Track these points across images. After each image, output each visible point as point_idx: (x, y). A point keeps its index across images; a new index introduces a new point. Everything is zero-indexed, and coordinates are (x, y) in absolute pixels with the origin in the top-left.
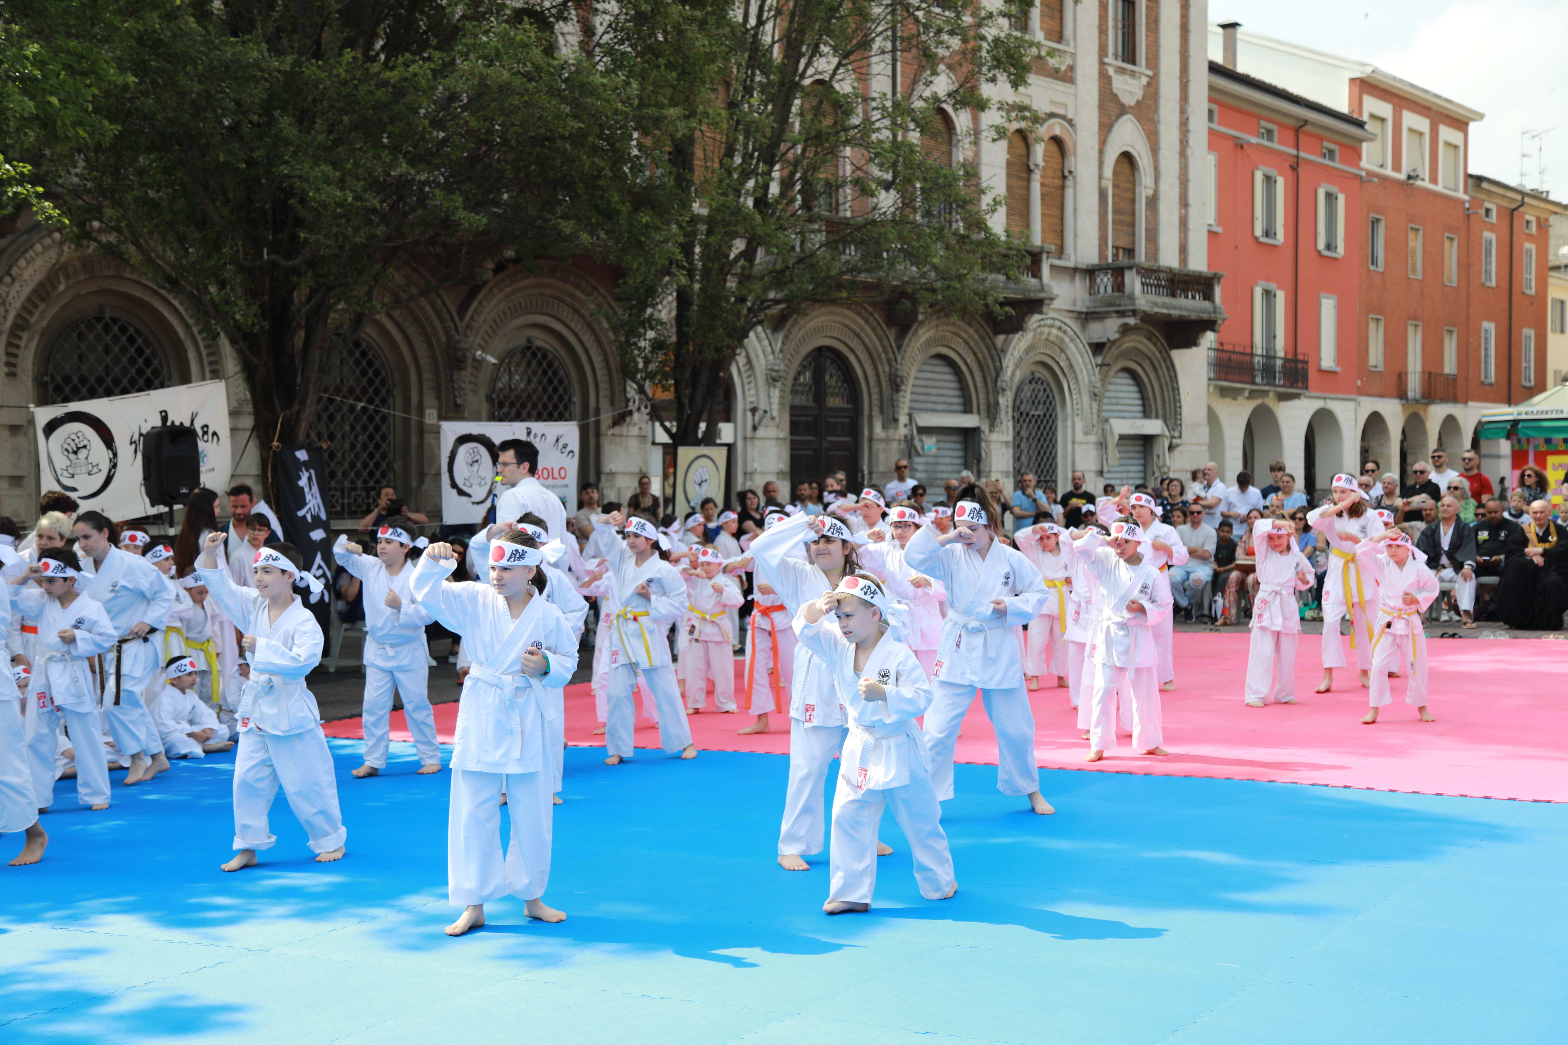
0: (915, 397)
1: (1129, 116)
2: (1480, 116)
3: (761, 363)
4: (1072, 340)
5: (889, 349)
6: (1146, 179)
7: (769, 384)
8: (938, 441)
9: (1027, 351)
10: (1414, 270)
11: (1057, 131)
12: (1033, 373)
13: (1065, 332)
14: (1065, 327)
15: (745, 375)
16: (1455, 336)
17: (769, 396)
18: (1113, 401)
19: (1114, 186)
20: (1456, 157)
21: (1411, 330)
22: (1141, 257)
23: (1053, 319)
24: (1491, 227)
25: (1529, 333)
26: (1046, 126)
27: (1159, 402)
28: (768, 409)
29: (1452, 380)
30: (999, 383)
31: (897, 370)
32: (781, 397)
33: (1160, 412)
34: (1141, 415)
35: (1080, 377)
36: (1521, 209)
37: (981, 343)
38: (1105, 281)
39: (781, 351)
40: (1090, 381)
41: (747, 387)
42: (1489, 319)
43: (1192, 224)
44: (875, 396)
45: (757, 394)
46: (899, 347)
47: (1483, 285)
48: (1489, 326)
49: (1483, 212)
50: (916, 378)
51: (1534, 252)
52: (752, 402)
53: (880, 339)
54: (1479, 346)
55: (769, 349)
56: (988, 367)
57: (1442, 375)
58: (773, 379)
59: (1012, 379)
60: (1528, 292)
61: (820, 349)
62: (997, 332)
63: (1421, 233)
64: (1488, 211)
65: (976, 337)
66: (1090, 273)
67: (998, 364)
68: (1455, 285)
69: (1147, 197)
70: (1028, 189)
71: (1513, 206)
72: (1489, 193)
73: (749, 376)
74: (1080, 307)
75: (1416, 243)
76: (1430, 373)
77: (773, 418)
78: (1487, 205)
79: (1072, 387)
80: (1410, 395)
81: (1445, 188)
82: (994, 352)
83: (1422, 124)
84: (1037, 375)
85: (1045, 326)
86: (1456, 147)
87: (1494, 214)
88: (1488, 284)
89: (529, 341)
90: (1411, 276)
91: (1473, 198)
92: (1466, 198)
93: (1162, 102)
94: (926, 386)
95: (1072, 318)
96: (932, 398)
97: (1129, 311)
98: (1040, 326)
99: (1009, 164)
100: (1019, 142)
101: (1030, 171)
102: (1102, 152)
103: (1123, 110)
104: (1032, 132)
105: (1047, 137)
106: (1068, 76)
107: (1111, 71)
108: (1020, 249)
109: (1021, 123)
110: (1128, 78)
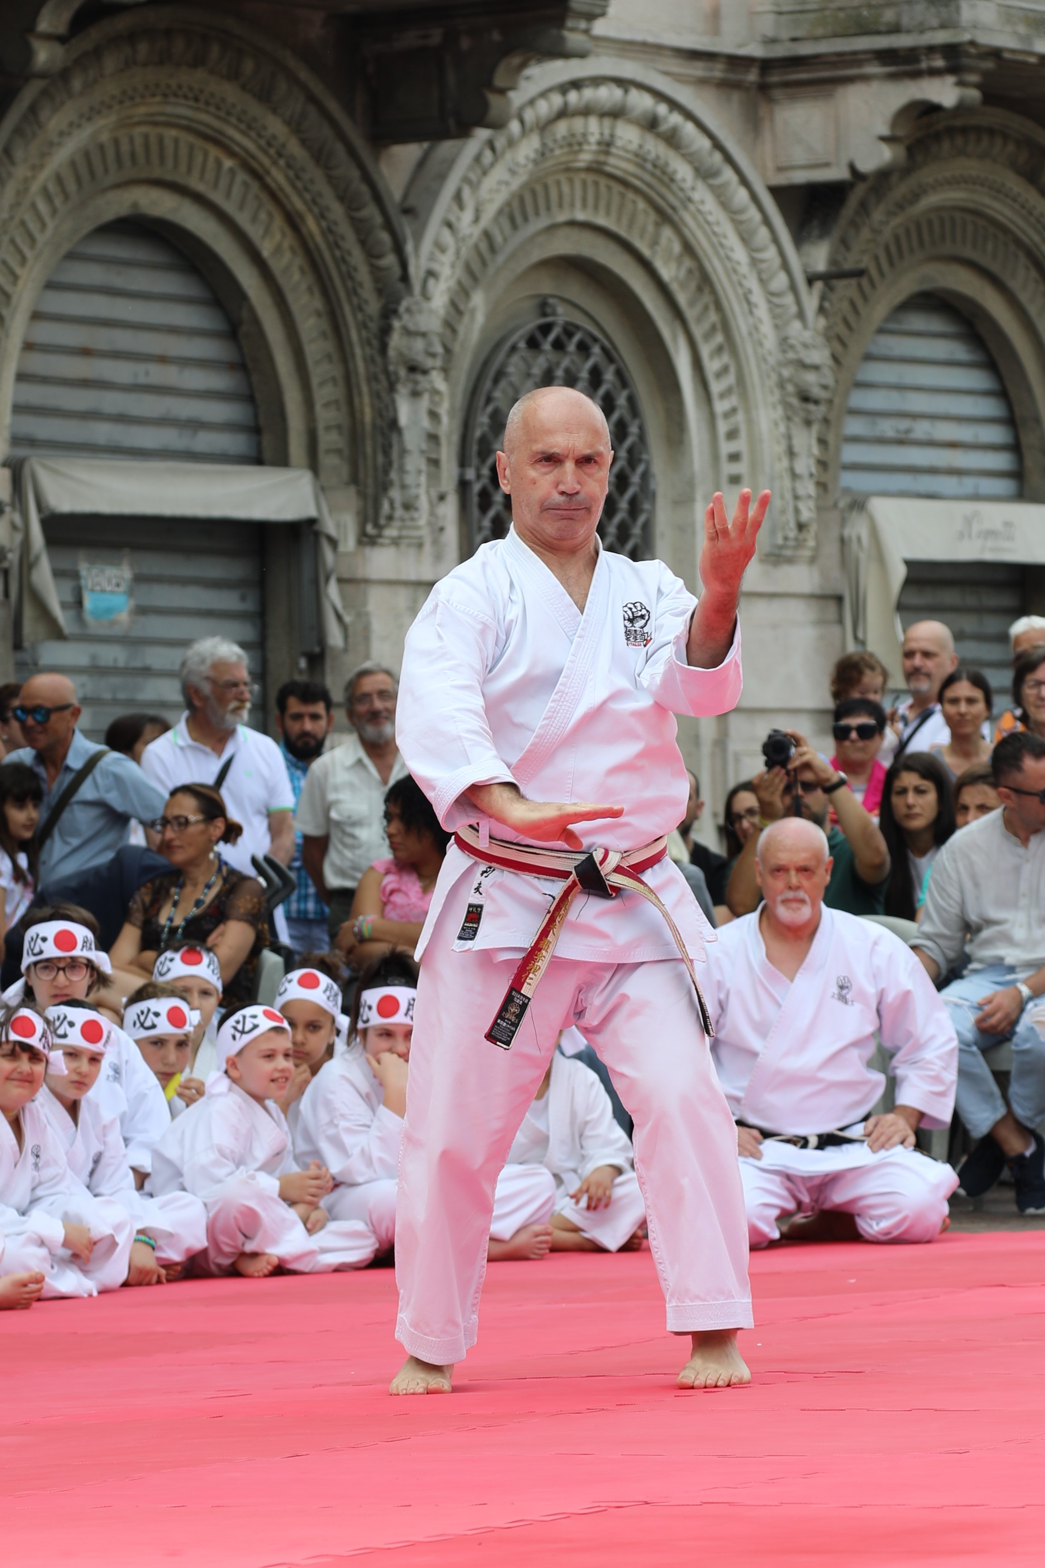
0: (36, 395)
4: (704, 174)
8: (139, 579)
9: (515, 212)
12: (543, 307)
13: (672, 139)
14: (673, 119)
18: (888, 428)
30: (396, 341)
34: (1004, 484)
35: (741, 324)
37: (314, 174)
40: (784, 343)
50: (36, 316)
56: (349, 275)
59: (450, 326)
62: (383, 132)
65: (294, 147)
67: (390, 260)
74: (737, 37)
79: (711, 366)
82: (371, 211)
84: (563, 315)
85: (586, 111)
94: (86, 352)
95: (702, 82)
96: (111, 402)
97: (931, 49)
98: (563, 113)
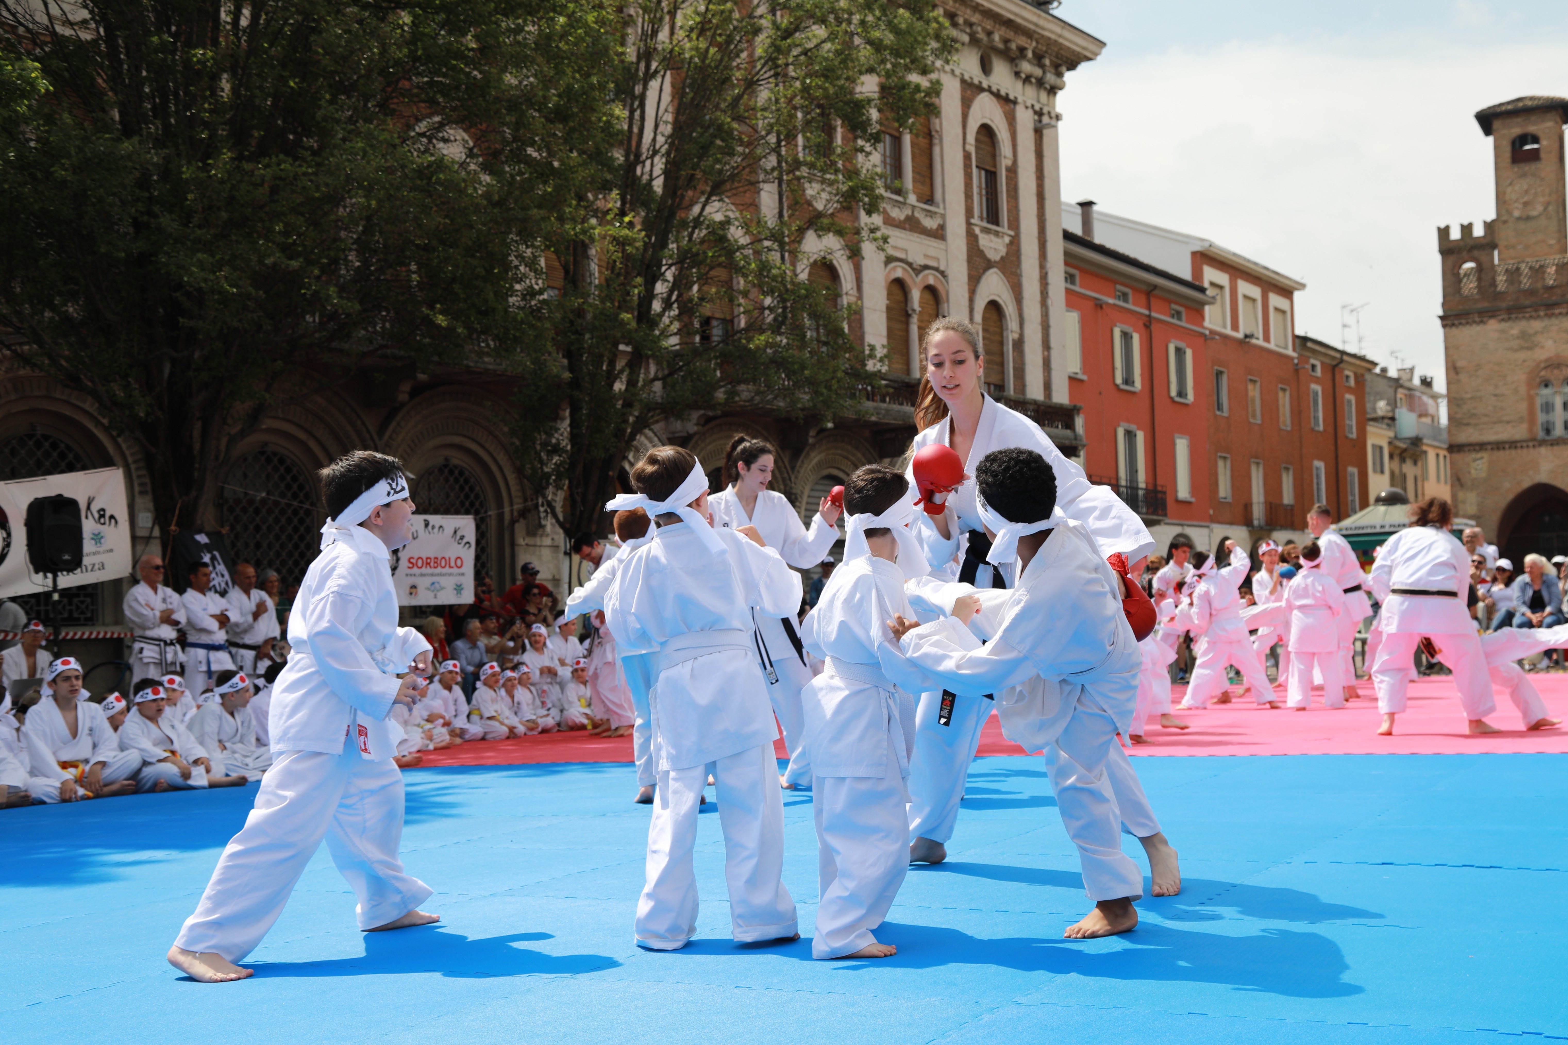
1: (994, 270)
2: (1302, 286)
6: (1012, 324)
10: (1254, 416)
11: (931, 281)
16: (1291, 473)
19: (984, 330)
20: (1285, 320)
21: (1254, 469)
22: (1011, 390)
24: (1317, 380)
25: (1353, 470)
26: (921, 276)
29: (1290, 510)
31: (791, 488)
36: (1342, 366)
42: (1320, 459)
43: (1054, 365)
46: (793, 468)
47: (1312, 430)
48: (1319, 464)
49: (1309, 367)
50: (809, 496)
51: (1353, 402)
54: (1312, 482)
57: (1281, 505)
60: (1351, 436)
63: (1258, 385)
64: (1313, 367)
68: (1289, 428)
69: (1013, 340)
70: (906, 330)
71: (1334, 363)
72: (1314, 351)
75: (1254, 392)
76: (1271, 504)
78: (1313, 361)
80: (1256, 523)
81: (1277, 346)
83: (1255, 291)
86: (1284, 312)
87: (1319, 369)
88: (1317, 428)
89: (446, 459)
90: (1252, 421)
91: (1301, 356)
92: (1295, 355)
93: (1024, 258)
99: (889, 309)
100: (896, 290)
101: (908, 316)
102: (971, 300)
103: (989, 264)
104: (908, 281)
105: (922, 286)
106: (939, 234)
107: (977, 230)
108: (903, 382)
109: (899, 273)
110: (992, 237)
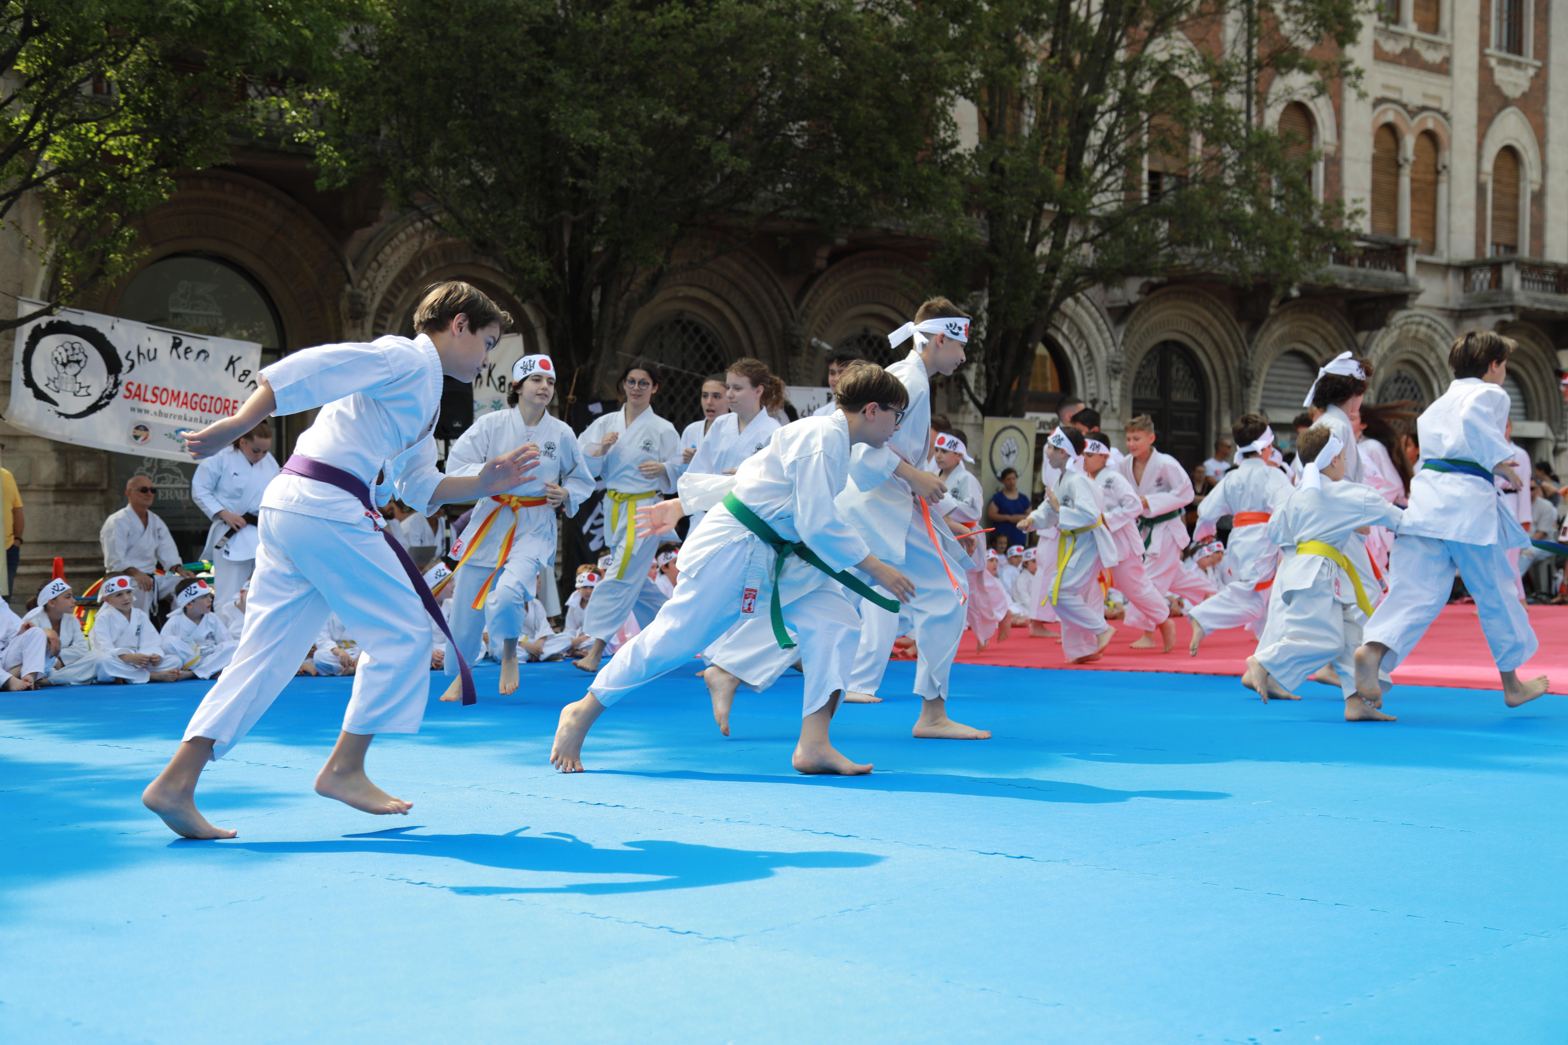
0: (1267, 393)
1: (1512, 109)
3: (1102, 356)
4: (1443, 338)
5: (1239, 344)
6: (1531, 173)
7: (1110, 377)
9: (1392, 348)
11: (1430, 125)
12: (1399, 372)
13: (1435, 330)
14: (1434, 325)
15: (1085, 367)
17: (1110, 388)
19: (1492, 182)
22: (1525, 251)
23: (1423, 316)
26: (1417, 119)
27: (1544, 405)
28: (1109, 401)
31: (1247, 364)
32: (1123, 390)
33: (1545, 415)
34: (1522, 417)
37: (1340, 339)
38: (1483, 277)
39: (1123, 343)
41: (1087, 379)
44: (1224, 391)
45: (1098, 386)
46: (1250, 342)
50: (1268, 374)
52: (1092, 394)
53: (1229, 334)
55: (1110, 341)
58: (1114, 371)
61: (1165, 344)
62: (1358, 329)
65: (1335, 333)
66: (1465, 269)
69: (1532, 192)
70: (1396, 184)
73: (1090, 368)
74: (1453, 304)
77: (1113, 410)
84: (1404, 374)
85: (1412, 323)
89: (866, 330)
93: (1548, 96)
94: (1280, 383)
95: (1443, 316)
96: (1286, 395)
97: (1506, 307)
98: (1406, 324)
99: (1375, 159)
100: (1387, 137)
101: (1399, 166)
102: (1480, 146)
103: (1506, 102)
104: (1401, 125)
105: (1418, 130)
106: (1443, 69)
107: (1493, 62)
108: (1387, 243)
109: (1390, 117)
110: (1512, 70)
